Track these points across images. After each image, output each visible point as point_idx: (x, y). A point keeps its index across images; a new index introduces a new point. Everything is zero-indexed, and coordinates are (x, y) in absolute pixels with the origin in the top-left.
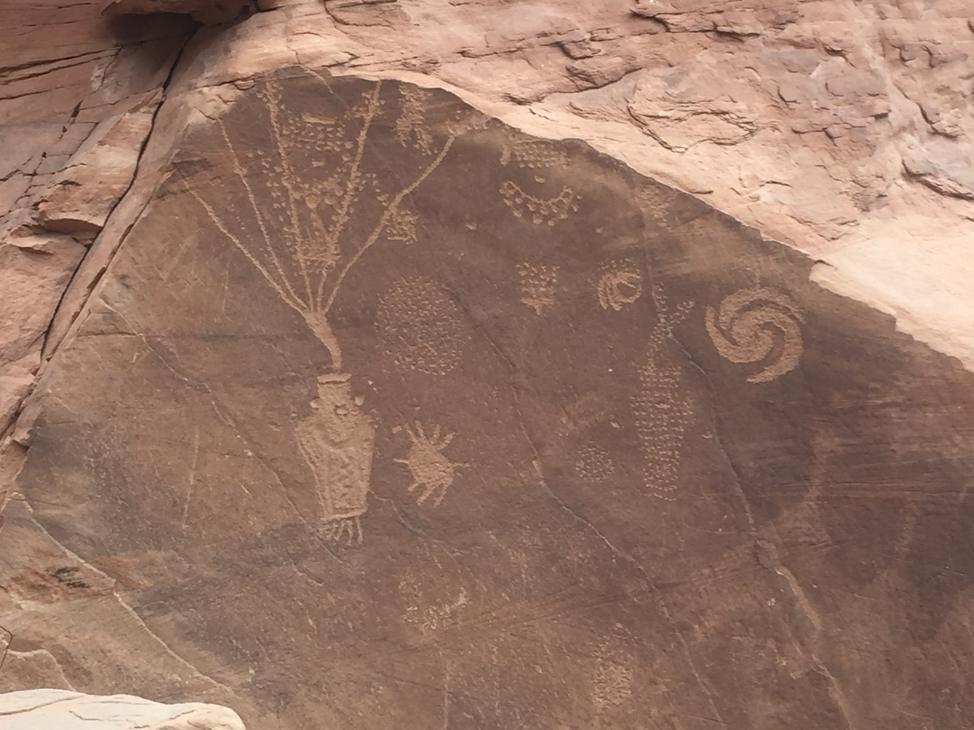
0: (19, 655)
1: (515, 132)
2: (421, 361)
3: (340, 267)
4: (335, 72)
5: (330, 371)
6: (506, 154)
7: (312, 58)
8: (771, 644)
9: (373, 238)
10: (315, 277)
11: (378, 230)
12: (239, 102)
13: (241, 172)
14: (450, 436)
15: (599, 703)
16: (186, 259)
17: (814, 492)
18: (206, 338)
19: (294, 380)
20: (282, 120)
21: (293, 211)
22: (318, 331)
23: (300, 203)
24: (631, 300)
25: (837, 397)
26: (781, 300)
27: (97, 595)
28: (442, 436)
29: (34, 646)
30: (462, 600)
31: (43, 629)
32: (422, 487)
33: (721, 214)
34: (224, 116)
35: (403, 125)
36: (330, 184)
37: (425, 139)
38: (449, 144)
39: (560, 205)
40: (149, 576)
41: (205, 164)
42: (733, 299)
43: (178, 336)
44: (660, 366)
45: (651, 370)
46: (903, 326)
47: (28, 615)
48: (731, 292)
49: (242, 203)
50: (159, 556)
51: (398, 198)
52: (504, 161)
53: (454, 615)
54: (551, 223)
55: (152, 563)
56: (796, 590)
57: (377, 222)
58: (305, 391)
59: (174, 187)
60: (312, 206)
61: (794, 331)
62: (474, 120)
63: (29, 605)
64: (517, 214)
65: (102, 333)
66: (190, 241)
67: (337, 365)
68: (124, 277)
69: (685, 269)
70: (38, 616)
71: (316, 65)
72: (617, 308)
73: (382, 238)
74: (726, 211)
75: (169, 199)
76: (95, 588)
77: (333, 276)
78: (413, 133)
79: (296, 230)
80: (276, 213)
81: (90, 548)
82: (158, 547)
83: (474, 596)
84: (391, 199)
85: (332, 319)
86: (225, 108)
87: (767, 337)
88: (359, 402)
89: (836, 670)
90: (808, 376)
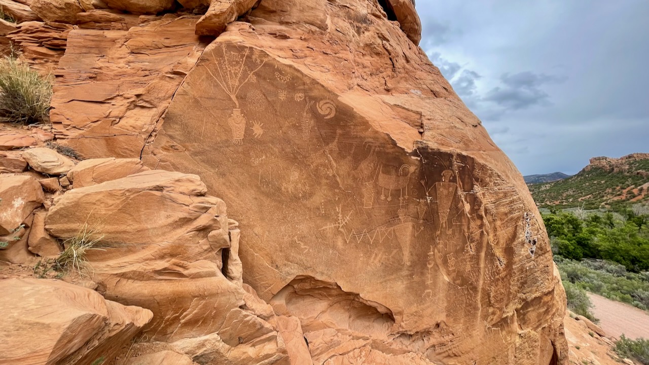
0: (162, 163)
1: (278, 62)
2: (256, 108)
3: (239, 86)
4: (239, 44)
5: (236, 108)
6: (276, 66)
7: (234, 40)
8: (326, 169)
9: (246, 81)
10: (233, 88)
11: (248, 79)
12: (216, 47)
13: (217, 63)
14: (262, 124)
15: (291, 179)
16: (203, 80)
17: (336, 141)
18: (207, 98)
19: (228, 109)
20: (226, 52)
21: (228, 73)
22: (233, 99)
23: (230, 71)
24: (302, 99)
25: (342, 122)
26: (332, 103)
27: (181, 152)
28: (261, 124)
29: (167, 162)
30: (264, 157)
31: (168, 159)
32: (256, 134)
33: (321, 84)
34: (212, 50)
35: (254, 57)
36: (237, 68)
37: (258, 61)
38: (264, 62)
39: (288, 78)
40: (193, 148)
41: (208, 60)
42: (322, 101)
43: (201, 97)
44: (307, 113)
45: (305, 114)
46: (355, 110)
47: (164, 155)
48: (322, 100)
49: (216, 69)
50: (196, 144)
51: (252, 72)
52: (276, 67)
53: (262, 160)
54: (285, 82)
55: (194, 146)
56: (332, 159)
57: (247, 77)
58: (230, 112)
59: (200, 64)
60: (233, 72)
61: (334, 109)
62: (269, 58)
63: (165, 153)
64: (278, 79)
65: (182, 95)
66: (204, 77)
67: (238, 107)
68: (188, 83)
69: (313, 94)
70: (167, 155)
71: (235, 42)
72: (299, 101)
73: (248, 81)
74: (322, 83)
75: (199, 67)
76: (180, 150)
77: (237, 88)
78: (256, 59)
79: (229, 77)
80: (224, 73)
81: (179, 142)
82: (196, 142)
83: (267, 157)
84: (250, 73)
85: (237, 97)
86: (213, 48)
87: (329, 110)
88: (243, 115)
89: (338, 175)
90: (336, 118)
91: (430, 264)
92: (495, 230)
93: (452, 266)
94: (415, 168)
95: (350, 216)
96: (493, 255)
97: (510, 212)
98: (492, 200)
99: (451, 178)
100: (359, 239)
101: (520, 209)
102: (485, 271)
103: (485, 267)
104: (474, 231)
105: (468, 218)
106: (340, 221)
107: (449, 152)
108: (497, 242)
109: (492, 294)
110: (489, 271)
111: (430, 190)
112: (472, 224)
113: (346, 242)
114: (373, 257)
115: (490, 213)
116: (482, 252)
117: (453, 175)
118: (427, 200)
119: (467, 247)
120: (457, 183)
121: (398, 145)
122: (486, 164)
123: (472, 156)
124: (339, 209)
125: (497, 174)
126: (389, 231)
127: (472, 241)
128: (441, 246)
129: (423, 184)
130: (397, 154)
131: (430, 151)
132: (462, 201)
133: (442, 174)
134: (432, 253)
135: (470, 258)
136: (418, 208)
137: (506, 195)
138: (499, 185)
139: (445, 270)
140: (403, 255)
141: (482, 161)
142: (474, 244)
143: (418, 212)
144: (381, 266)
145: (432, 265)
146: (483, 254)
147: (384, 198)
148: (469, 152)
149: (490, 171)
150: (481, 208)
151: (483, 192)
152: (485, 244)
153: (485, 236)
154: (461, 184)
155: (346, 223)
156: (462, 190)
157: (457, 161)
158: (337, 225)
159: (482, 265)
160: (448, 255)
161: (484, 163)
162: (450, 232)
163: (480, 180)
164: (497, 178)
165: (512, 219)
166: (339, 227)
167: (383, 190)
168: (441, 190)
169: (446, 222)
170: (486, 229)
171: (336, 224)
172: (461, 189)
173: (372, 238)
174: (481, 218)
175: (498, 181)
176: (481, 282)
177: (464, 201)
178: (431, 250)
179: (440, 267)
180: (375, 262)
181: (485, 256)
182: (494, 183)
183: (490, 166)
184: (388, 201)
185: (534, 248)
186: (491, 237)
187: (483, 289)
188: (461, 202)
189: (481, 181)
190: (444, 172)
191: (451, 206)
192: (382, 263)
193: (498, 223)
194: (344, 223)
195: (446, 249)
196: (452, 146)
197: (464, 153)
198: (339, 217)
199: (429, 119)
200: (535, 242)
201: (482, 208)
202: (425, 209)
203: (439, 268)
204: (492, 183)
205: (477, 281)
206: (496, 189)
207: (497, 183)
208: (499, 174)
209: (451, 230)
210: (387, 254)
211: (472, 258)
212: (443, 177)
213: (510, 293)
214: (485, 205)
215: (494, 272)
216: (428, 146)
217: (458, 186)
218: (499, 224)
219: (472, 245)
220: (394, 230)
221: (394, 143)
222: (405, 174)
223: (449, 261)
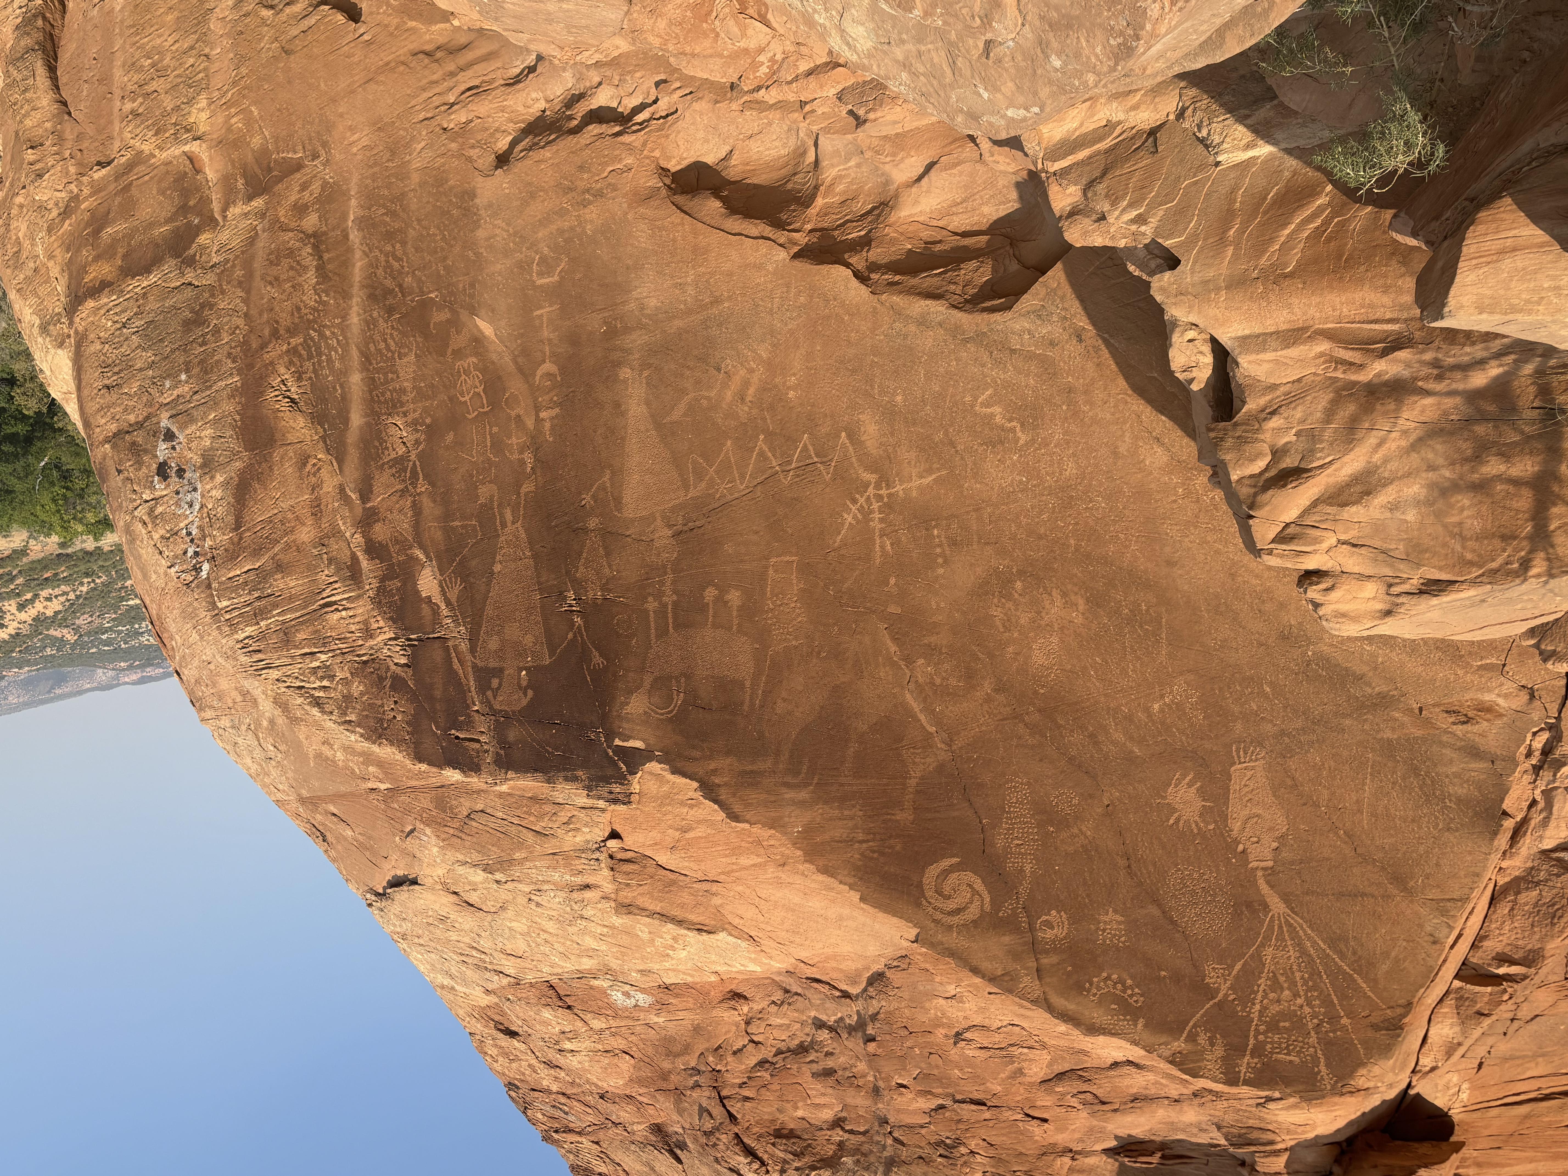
0: (1494, 660)
1: (1135, 1043)
2: (1195, 875)
3: (1262, 945)
4: (1277, 1095)
5: (1264, 869)
6: (1140, 1026)
7: (1294, 1106)
8: (938, 681)
9: (1238, 966)
10: (1280, 938)
11: (1234, 972)
12: (1351, 1074)
13: (1345, 1021)
14: (1171, 822)
15: (1055, 639)
16: (1386, 955)
17: (913, 782)
18: (1364, 895)
19: (1292, 863)
20: (1315, 1060)
21: (1301, 990)
22: (1277, 899)
23: (1296, 995)
24: (1044, 918)
25: (898, 848)
26: (938, 916)
27: (1434, 706)
28: (1178, 820)
29: (1480, 667)
30: (1156, 706)
31: (1476, 679)
32: (1190, 785)
33: (983, 977)
34: (1363, 1064)
35: (1219, 1051)
36: (1275, 1009)
37: (1203, 1039)
38: (1184, 1035)
39: (1099, 988)
40: (1396, 720)
41: (1375, 1027)
42: (971, 917)
43: (1387, 897)
44: (1022, 871)
45: (1028, 868)
46: (855, 896)
47: (1489, 690)
48: (974, 922)
49: (1343, 997)
50: (1388, 734)
51: (1220, 996)
52: (1141, 1023)
53: (1162, 697)
54: (1105, 975)
55: (1393, 729)
56: (922, 717)
57: (1237, 977)
58: (1284, 854)
59: (1399, 1011)
60: (1287, 992)
61: (929, 893)
62: (1167, 1053)
63: (1488, 697)
64: (1129, 982)
65: (1449, 900)
66: (1384, 968)
67: (1260, 873)
68: (1434, 943)
69: (1006, 939)
70: (1481, 689)
71: (1292, 1100)
72: (1054, 912)
73: (1231, 967)
74: (978, 980)
75: (1402, 1002)
76: (1437, 710)
77: (1267, 938)
78: (1212, 1044)
79: (1298, 975)
80: (1315, 988)
81: (1445, 738)
82: (1389, 741)
83: (1147, 710)
84: (1226, 995)
85: (1266, 907)
86: (1363, 1071)
87: (947, 889)
88: (1240, 848)
89: (894, 664)
90: (921, 861)
91: (549, 375)
92: (317, 509)
93: (467, 372)
94: (628, 709)
95: (843, 524)
96: (318, 418)
97: (263, 575)
98: (336, 616)
99: (495, 682)
100: (805, 447)
101: (231, 587)
102: (342, 358)
103: (345, 372)
104: (394, 499)
105: (422, 547)
106: (875, 506)
107: (511, 774)
108: (304, 465)
109: (311, 277)
110: (330, 360)
111: (570, 636)
112: (405, 525)
113: (849, 436)
114: (751, 391)
115: (339, 570)
116: (361, 428)
117: (489, 693)
118: (578, 599)
119: (417, 442)
120: (475, 666)
121: (695, 785)
122: (366, 745)
123: (424, 767)
124: (882, 547)
125: (323, 712)
126: (703, 485)
127: (400, 461)
128: (514, 440)
129: (596, 653)
130: (696, 754)
131: (580, 773)
132: (448, 603)
133: (530, 693)
134: (543, 415)
135: (402, 405)
136: (607, 571)
137: (286, 637)
138: (315, 670)
139: (494, 357)
140: (648, 404)
141: (386, 752)
142: (393, 455)
143: (608, 554)
144: (723, 359)
145: (539, 373)
146: (357, 419)
147: (728, 597)
148: (437, 781)
149: (353, 717)
150: (375, 584)
151: (371, 642)
152: (353, 455)
153: (352, 486)
154: (456, 665)
155: (854, 501)
156: (450, 644)
157: (476, 746)
158: (883, 492)
159: (356, 379)
160: (486, 409)
161: (375, 748)
162: (485, 492)
163: (388, 683)
164: (321, 694)
165: (257, 553)
166: (878, 486)
167: (735, 621)
168: (529, 640)
169: (504, 525)
170: (351, 511)
171: (890, 496)
172: (455, 647)
173: (762, 454)
174: (373, 549)
175: (318, 684)
176: (355, 319)
177: (443, 606)
178: (547, 425)
179: (511, 367)
180: (743, 372)
181: (348, 412)
182: (332, 677)
183: (353, 738)
184: (717, 587)
185: (162, 450)
186: (330, 484)
187: (346, 295)
188: (454, 600)
189: (381, 679)
190: (525, 702)
191: (488, 584)
192: (719, 370)
193: (306, 534)
194: (862, 500)
195: (495, 429)
196: (501, 795)
197: (453, 776)
198: (881, 520)
199: (587, 887)
200: (162, 471)
201: (371, 584)
202: (582, 569)
203: (516, 363)
204: (340, 675)
205: (369, 324)
206: (323, 657)
207: (322, 678)
208: (315, 711)
209: (482, 500)
210: (704, 403)
211: (395, 406)
212: (524, 683)
213: (246, 284)
214: (359, 597)
215: (310, 357)
216: (589, 788)
217: (469, 657)
218: (305, 529)
219: (401, 450)
220: (686, 487)
221: (709, 791)
222: (662, 683)
223: (480, 390)
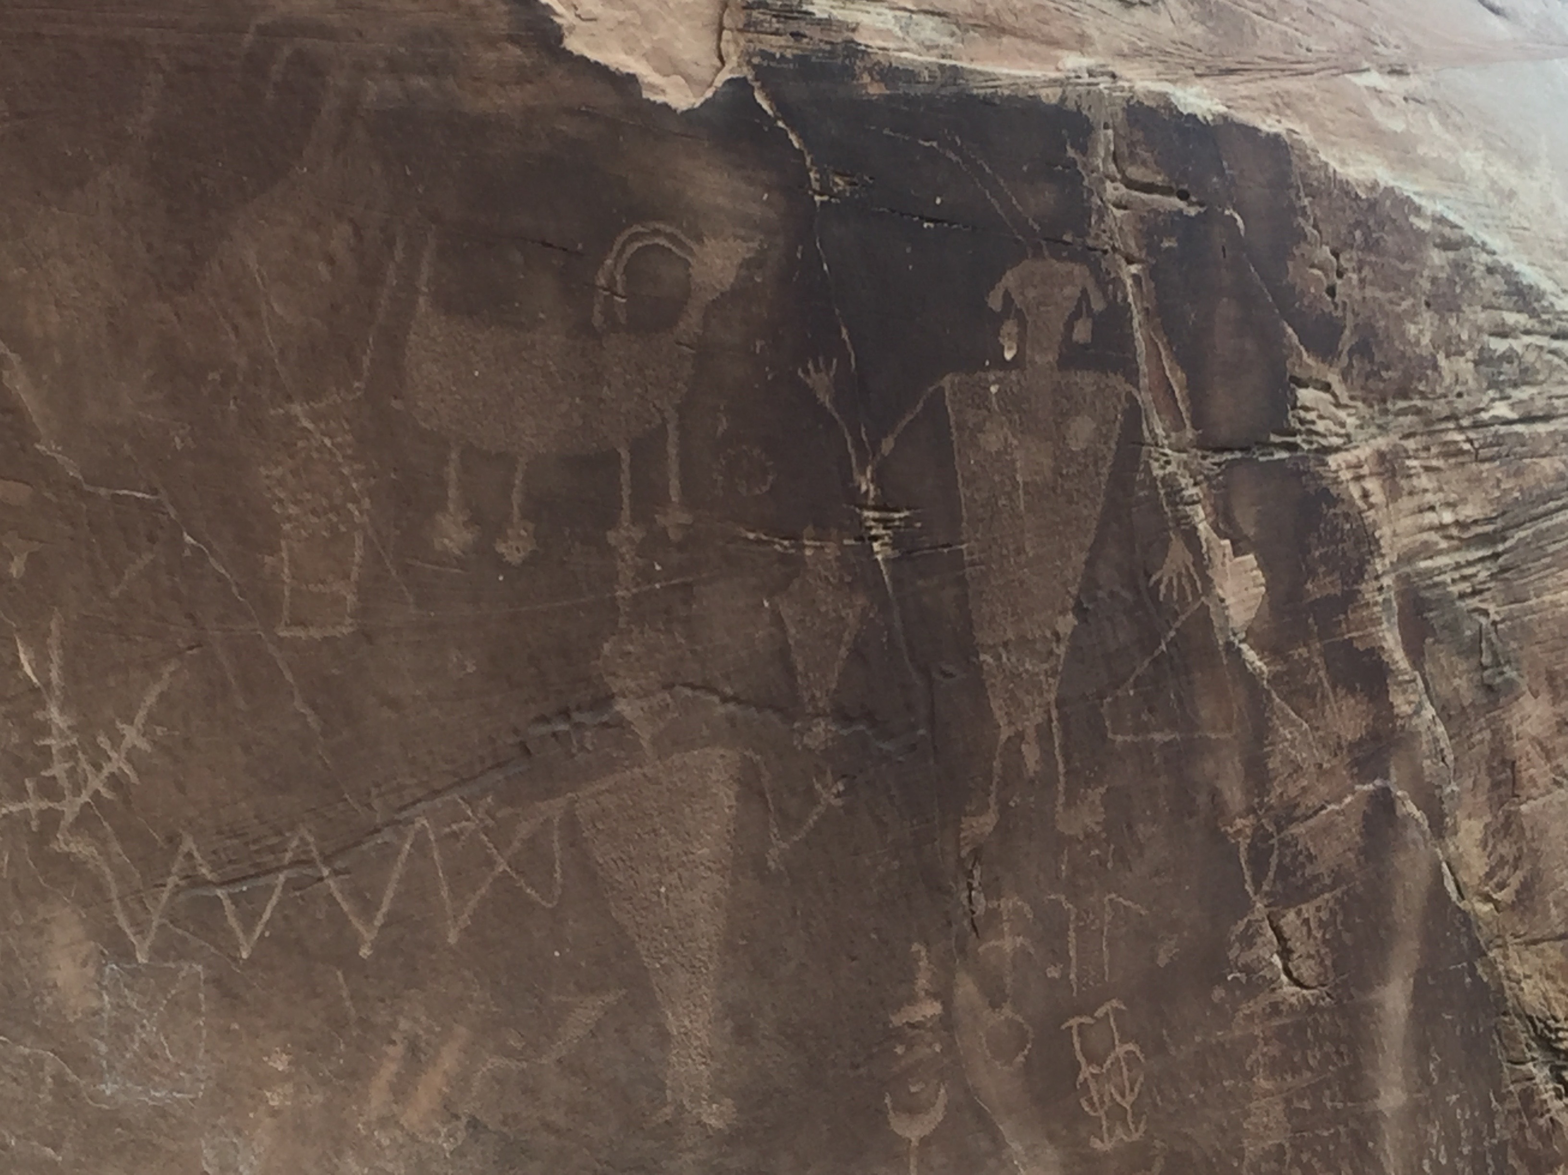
91: (913, 1110)
92: (1501, 777)
93: (1117, 1114)
94: (743, 250)
95: (151, 721)
98: (1468, 512)
99: (1082, 332)
100: (248, 925)
102: (1422, 1148)
103: (1417, 1112)
104: (1312, 801)
105: (1251, 679)
106: (60, 769)
107: (1050, 95)
108: (1526, 887)
110: (1452, 1142)
111: (887, 445)
113: (128, 952)
114: (389, 1070)
115: (1454, 628)
116: (1384, 980)
117: (1098, 305)
118: (866, 539)
119: (1248, 940)
120: (1132, 376)
122: (1408, 188)
123: (1269, 125)
124: (43, 659)
125: (1508, 273)
126: (524, 831)
128: (1008, 944)
129: (825, 399)
130: (567, 126)
131: (875, 90)
132: (1191, 536)
133: (995, 302)
134: (932, 1009)
135: (1280, 1034)
136: (787, 611)
138: (1526, 377)
139: (1051, 1154)
140: (664, 1037)
141: (1361, 168)
142: (1308, 910)
143: (783, 654)
144: (460, 1152)
145: (937, 1115)
146: (1394, 998)
147: (468, 535)
148: (1238, 87)
149: (1437, 257)
150: (1368, 591)
151: (1382, 443)
152: (1407, 909)
153: (1412, 834)
154: (1177, 379)
155: (116, 782)
156: (1190, 434)
157: (1135, 172)
158: (37, 805)
159: (1391, 1098)
160: (1074, 1022)
161: (1385, 176)
162: (1086, 816)
163: (1347, 341)
164: (1512, 318)
167: (452, 470)
168: (992, 441)
169: (1044, 734)
170: (1417, 774)
172: (1179, 426)
173: (367, 910)
174: (1369, 675)
175: (1517, 344)
177: (1203, 528)
178: (922, 982)
179: (1005, 1128)
180: (410, 1116)
181: (1413, 1015)
182: (1483, 359)
183: (1439, 208)
184: (501, 564)
186: (1467, 839)
188: (1177, 548)
189: (1363, 349)
190: (1010, 279)
191: (1090, 583)
192: (473, 1124)
193: (1531, 715)
194: (97, 783)
195: (1053, 973)
196: (1082, 42)
197: (1197, 100)
202: (850, 616)
203: (998, 1142)
204: (1464, 366)
206: (1502, 410)
207: (1509, 357)
208: (1530, 275)
209: (1097, 794)
210: (514, 1042)
212: (1010, 327)
214: (1408, 558)
215: (1500, 1149)
216: (853, 50)
217: (1144, 398)
218: (1531, 728)
219: (1290, 920)
220: (571, 823)
223: (1087, 1071)
